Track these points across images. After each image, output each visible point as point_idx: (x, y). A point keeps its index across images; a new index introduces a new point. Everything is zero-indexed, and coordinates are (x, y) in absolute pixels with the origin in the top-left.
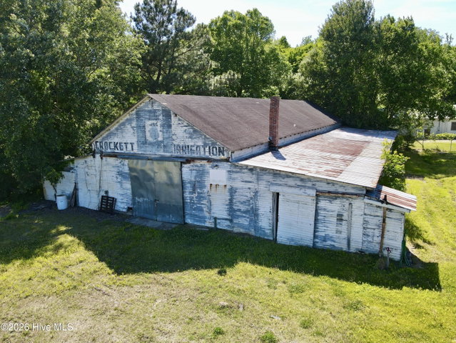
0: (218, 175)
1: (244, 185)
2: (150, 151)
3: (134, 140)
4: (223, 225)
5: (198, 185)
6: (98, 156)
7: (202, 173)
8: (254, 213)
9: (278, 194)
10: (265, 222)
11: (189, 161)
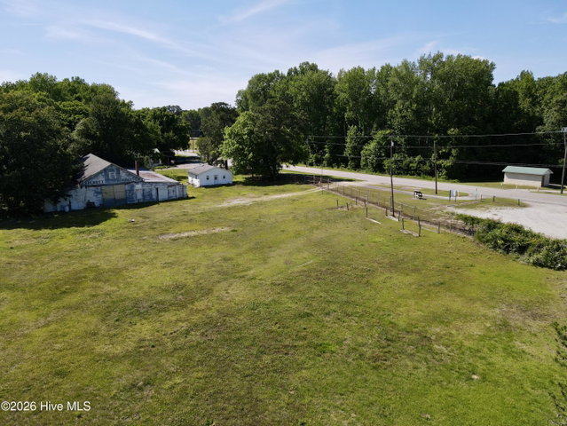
0: (138, 186)
1: (147, 188)
2: (111, 182)
3: (103, 179)
4: (141, 201)
5: (131, 190)
6: (84, 188)
7: (133, 186)
8: (151, 195)
9: (157, 189)
10: (154, 197)
11: (128, 183)
